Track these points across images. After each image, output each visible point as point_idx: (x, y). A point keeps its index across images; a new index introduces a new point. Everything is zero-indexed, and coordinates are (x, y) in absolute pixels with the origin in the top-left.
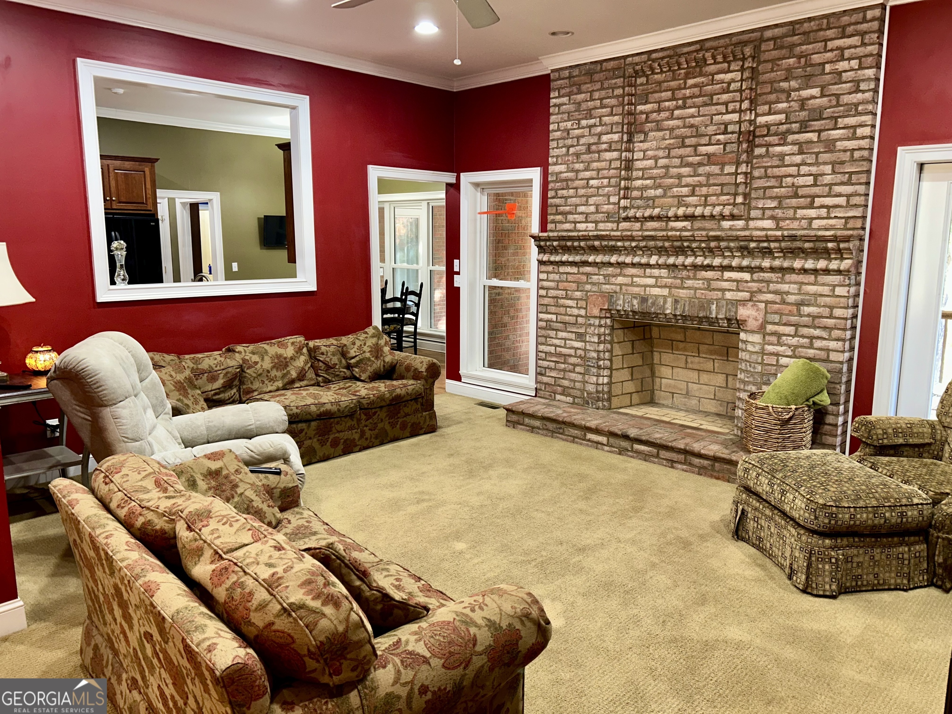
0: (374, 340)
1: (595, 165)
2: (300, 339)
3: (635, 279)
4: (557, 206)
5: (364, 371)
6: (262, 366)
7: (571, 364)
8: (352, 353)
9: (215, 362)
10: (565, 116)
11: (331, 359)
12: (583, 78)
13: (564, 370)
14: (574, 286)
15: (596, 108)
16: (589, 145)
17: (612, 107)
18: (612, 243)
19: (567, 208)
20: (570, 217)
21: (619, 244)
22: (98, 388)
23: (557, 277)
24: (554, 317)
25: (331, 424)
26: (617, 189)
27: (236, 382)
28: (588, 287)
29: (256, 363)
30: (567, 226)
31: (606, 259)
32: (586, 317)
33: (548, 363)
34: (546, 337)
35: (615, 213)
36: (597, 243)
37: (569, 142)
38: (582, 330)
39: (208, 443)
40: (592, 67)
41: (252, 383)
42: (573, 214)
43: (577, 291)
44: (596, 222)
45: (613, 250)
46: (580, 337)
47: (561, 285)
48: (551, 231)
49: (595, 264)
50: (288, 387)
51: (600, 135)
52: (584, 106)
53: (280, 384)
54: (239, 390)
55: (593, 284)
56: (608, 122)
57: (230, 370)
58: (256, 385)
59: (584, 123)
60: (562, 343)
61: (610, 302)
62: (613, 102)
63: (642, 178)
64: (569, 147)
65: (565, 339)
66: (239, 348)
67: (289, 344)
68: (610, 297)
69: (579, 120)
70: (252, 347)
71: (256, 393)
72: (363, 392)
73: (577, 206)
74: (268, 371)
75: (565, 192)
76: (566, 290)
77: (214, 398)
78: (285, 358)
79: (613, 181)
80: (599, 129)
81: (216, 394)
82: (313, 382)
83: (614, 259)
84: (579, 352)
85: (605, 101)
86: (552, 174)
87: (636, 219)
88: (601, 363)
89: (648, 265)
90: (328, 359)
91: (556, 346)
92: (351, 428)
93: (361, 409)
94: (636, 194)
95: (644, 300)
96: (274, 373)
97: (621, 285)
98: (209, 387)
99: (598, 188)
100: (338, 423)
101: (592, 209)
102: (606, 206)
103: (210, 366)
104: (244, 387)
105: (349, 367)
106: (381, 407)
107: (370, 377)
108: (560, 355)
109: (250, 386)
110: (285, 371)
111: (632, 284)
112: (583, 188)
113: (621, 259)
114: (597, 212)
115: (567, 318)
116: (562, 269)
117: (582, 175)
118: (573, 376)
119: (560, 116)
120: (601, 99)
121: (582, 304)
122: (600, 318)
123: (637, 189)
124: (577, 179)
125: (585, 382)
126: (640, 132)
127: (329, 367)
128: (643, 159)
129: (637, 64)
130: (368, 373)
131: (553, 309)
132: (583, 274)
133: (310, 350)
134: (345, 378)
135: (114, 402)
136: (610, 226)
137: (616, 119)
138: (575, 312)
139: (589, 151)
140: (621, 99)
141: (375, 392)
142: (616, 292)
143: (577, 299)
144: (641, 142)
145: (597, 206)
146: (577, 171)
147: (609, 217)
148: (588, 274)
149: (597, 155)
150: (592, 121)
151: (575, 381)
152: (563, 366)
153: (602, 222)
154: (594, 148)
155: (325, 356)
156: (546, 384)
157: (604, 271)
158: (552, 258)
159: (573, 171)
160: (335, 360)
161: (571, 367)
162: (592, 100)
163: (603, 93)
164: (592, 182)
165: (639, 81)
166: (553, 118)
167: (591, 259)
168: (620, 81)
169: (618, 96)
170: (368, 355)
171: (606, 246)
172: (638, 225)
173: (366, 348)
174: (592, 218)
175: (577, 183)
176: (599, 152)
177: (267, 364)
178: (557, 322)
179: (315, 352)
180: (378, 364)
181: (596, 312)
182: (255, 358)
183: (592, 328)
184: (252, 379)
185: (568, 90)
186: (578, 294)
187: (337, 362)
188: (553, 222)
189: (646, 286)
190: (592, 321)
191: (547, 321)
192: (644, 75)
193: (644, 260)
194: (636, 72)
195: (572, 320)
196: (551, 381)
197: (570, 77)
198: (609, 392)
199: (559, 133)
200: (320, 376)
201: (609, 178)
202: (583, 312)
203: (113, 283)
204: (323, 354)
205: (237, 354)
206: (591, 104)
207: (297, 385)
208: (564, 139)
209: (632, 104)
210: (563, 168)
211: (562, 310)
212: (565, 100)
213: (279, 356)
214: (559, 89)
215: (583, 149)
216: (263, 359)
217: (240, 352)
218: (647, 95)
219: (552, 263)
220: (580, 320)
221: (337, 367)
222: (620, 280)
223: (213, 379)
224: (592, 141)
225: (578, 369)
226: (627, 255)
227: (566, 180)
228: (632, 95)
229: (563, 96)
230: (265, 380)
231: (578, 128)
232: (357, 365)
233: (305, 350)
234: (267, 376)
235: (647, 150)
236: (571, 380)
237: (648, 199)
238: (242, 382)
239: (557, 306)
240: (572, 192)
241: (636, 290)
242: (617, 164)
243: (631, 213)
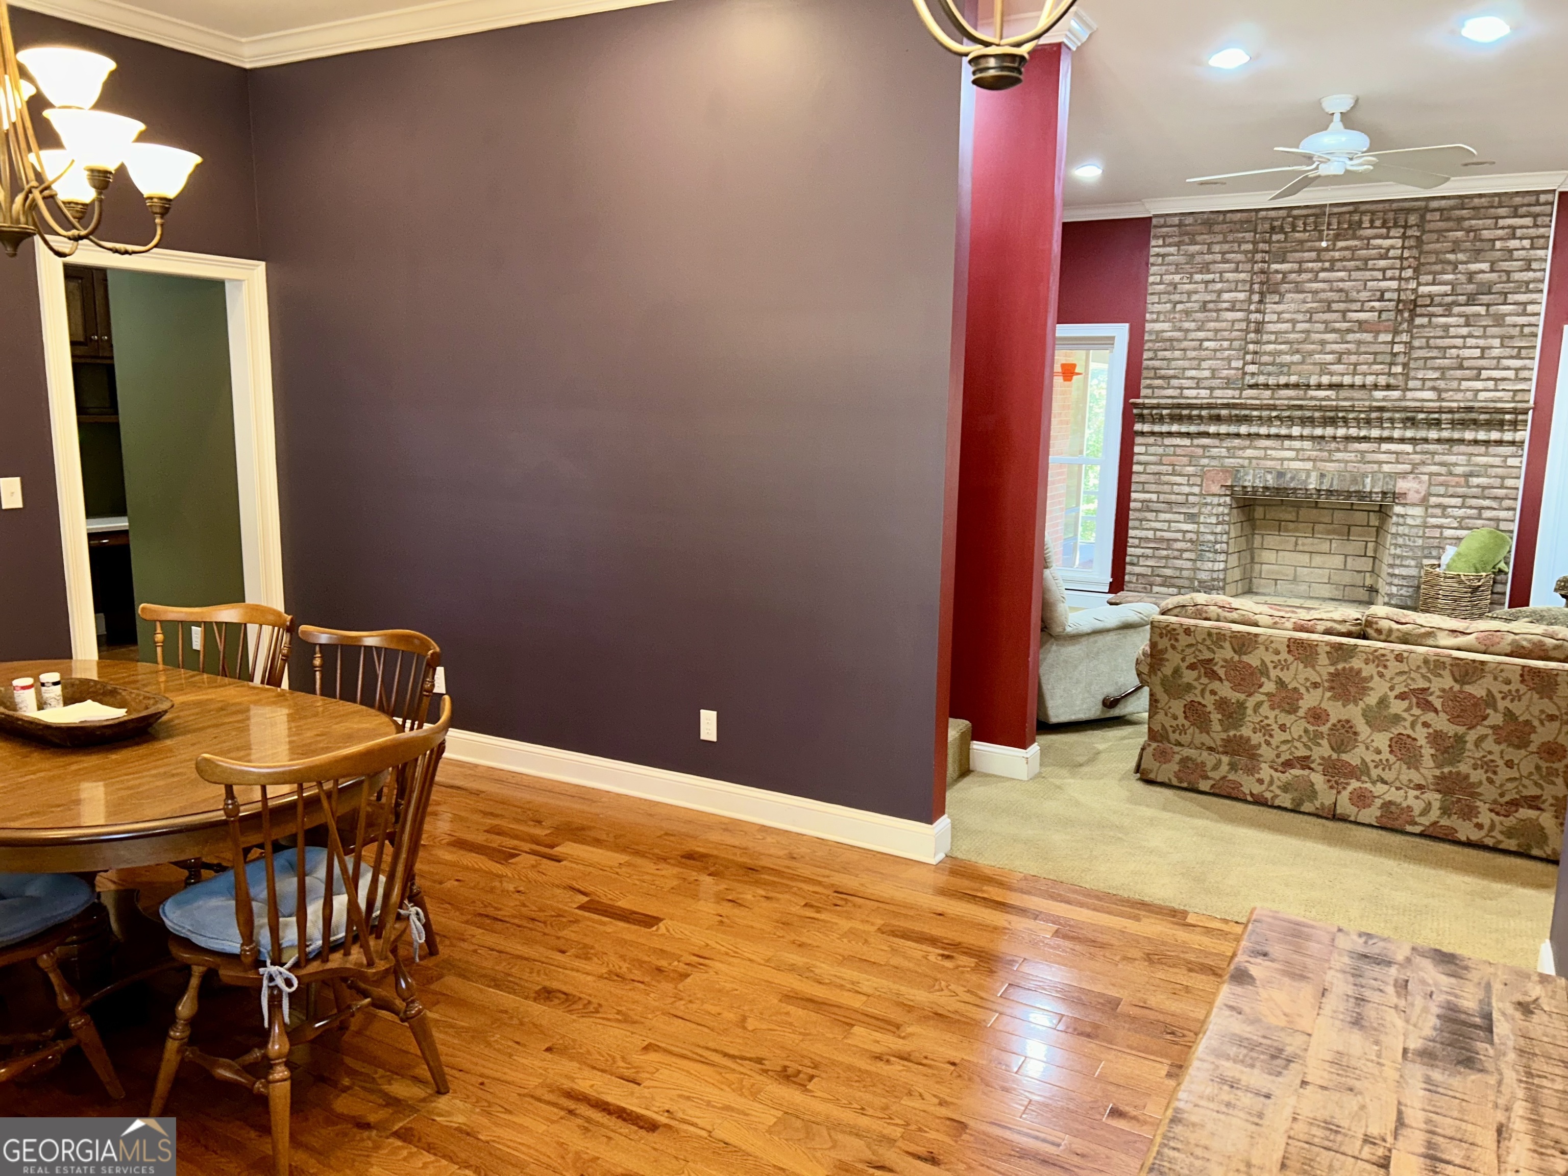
1: (1212, 325)
3: (1269, 452)
4: (1155, 369)
7: (1178, 550)
10: (1172, 268)
12: (1198, 228)
13: (1167, 558)
14: (1185, 460)
15: (1215, 262)
16: (1205, 303)
17: (1238, 263)
18: (1247, 412)
19: (1171, 372)
20: (1174, 382)
21: (1255, 413)
23: (1160, 450)
24: (1154, 497)
26: (1242, 353)
28: (1205, 461)
30: (1170, 392)
31: (1233, 429)
32: (1201, 495)
33: (1143, 550)
34: (1141, 520)
35: (1237, 379)
36: (1224, 412)
37: (1176, 297)
38: (1195, 510)
40: (1212, 216)
42: (1179, 378)
43: (1189, 466)
44: (1212, 389)
45: (1247, 419)
46: (1192, 518)
47: (1165, 460)
48: (1146, 397)
49: (1217, 435)
51: (1220, 292)
52: (1198, 259)
55: (1213, 458)
56: (1231, 279)
59: (1198, 277)
60: (1165, 526)
61: (1235, 478)
62: (1240, 257)
63: (1274, 343)
64: (1176, 304)
65: (1169, 522)
68: (1235, 472)
69: (1191, 274)
73: (1185, 369)
75: (1168, 354)
76: (1174, 465)
79: (1236, 344)
80: (1219, 286)
83: (1244, 429)
84: (1189, 536)
85: (1228, 256)
86: (1150, 332)
87: (1267, 386)
88: (1218, 546)
89: (1289, 437)
91: (1156, 530)
94: (1265, 359)
95: (1281, 474)
97: (1250, 458)
99: (1215, 350)
101: (1207, 373)
102: (1226, 372)
108: (1162, 540)
111: (1265, 458)
112: (1195, 349)
113: (1254, 430)
114: (1213, 377)
115: (1173, 498)
116: (1168, 441)
117: (1193, 335)
118: (1179, 563)
119: (1164, 268)
120: (1223, 253)
121: (1198, 480)
122: (1220, 495)
123: (1269, 353)
124: (1185, 339)
125: (1195, 569)
126: (1274, 292)
128: (1277, 322)
129: (1276, 219)
131: (1153, 488)
132: (1198, 446)
136: (1230, 393)
137: (1243, 276)
138: (1186, 489)
139: (1204, 307)
140: (1250, 255)
142: (1243, 467)
143: (1188, 475)
144: (1275, 303)
145: (1213, 370)
146: (1187, 331)
147: (1228, 383)
148: (1204, 447)
149: (1215, 314)
150: (1210, 277)
151: (1181, 569)
152: (1165, 553)
153: (1219, 388)
154: (1211, 306)
156: (1138, 575)
157: (1228, 443)
158: (1157, 428)
159: (1180, 330)
161: (1176, 553)
162: (1210, 252)
163: (1226, 247)
164: (1206, 344)
165: (1275, 237)
166: (1153, 269)
167: (1212, 429)
168: (1249, 236)
169: (1246, 252)
171: (1236, 416)
172: (1269, 393)
174: (1206, 383)
175: (1185, 344)
176: (1218, 311)
178: (1158, 502)
181: (1216, 489)
183: (1209, 508)
185: (1177, 239)
186: (1190, 470)
188: (1148, 387)
189: (1282, 460)
190: (1209, 500)
191: (1142, 502)
192: (1282, 230)
193: (1284, 431)
194: (1273, 228)
195: (1181, 499)
196: (1148, 571)
197: (1179, 225)
198: (1224, 579)
199: (1162, 287)
201: (1231, 340)
202: (1196, 490)
206: (1209, 258)
208: (1169, 293)
209: (1265, 262)
210: (1166, 326)
211: (1167, 488)
212: (1173, 250)
214: (1164, 237)
215: (1196, 306)
218: (1285, 253)
219: (1153, 434)
220: (1192, 499)
222: (1249, 453)
224: (1208, 298)
225: (1186, 555)
226: (1261, 425)
227: (1171, 340)
228: (1266, 252)
229: (1170, 245)
231: (1190, 283)
235: (1282, 313)
236: (1176, 568)
237: (1282, 365)
240: (1177, 354)
241: (1269, 464)
242: (1243, 325)
243: (1261, 379)
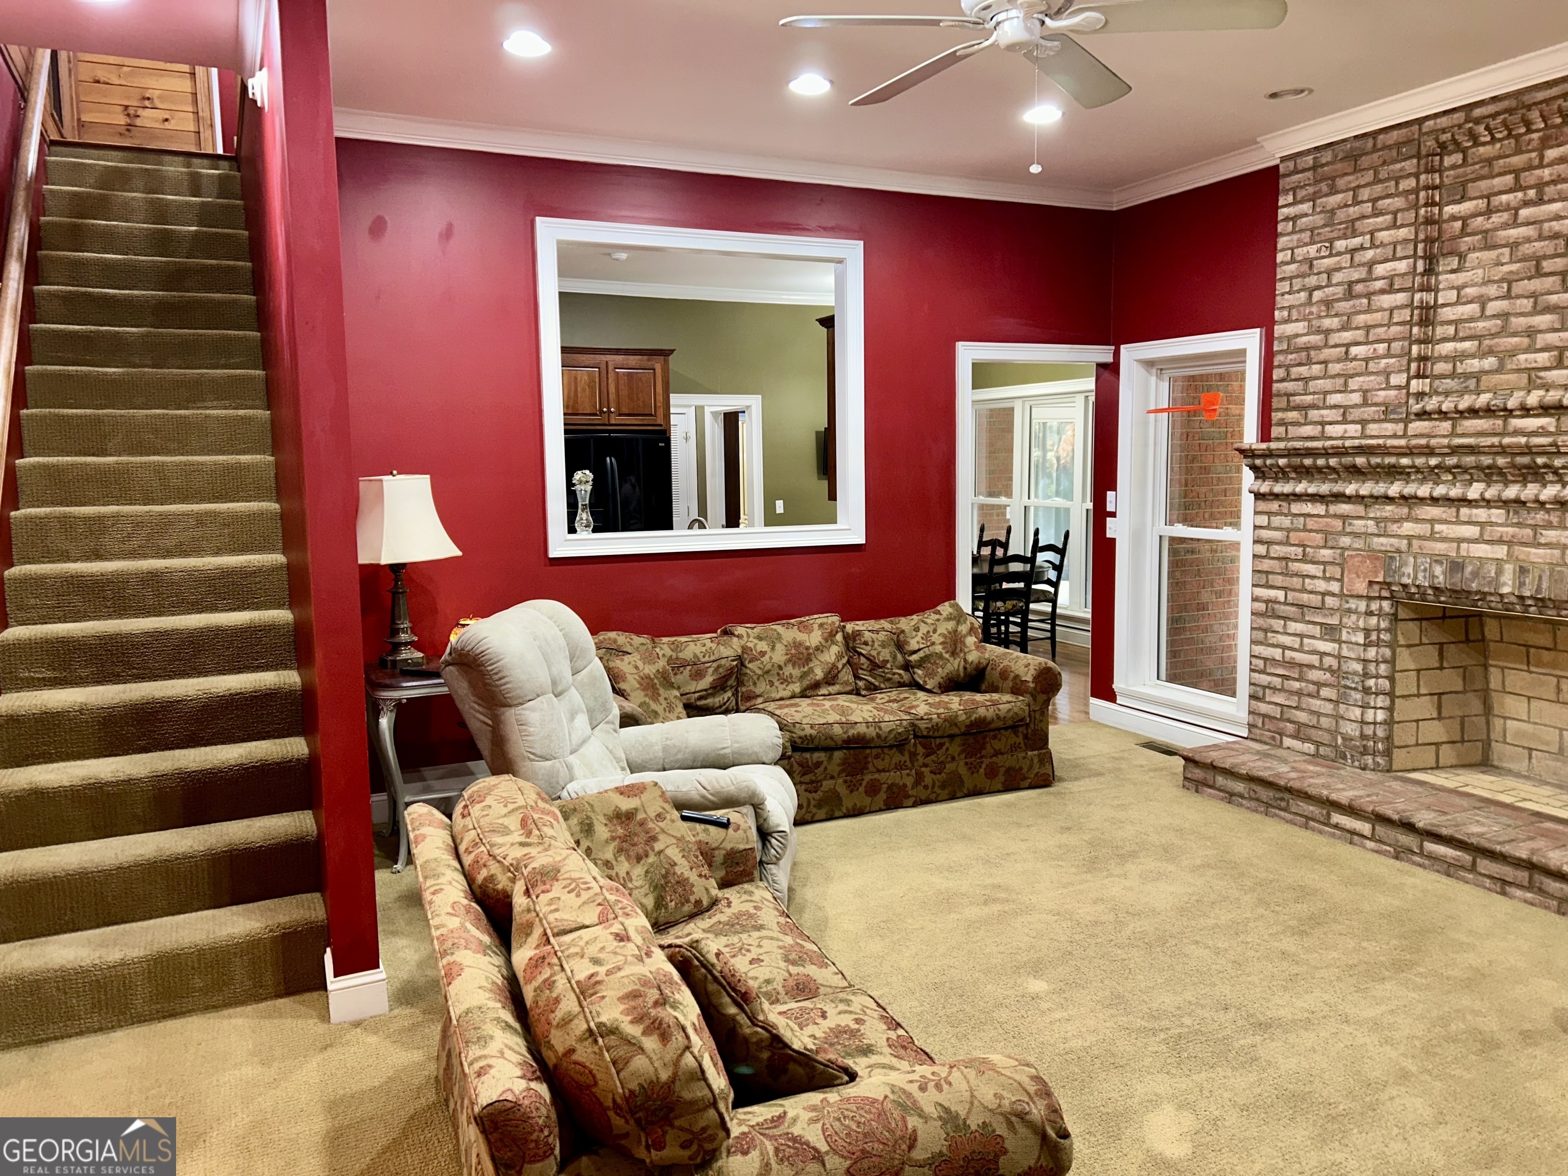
0: (951, 625)
1: (1361, 319)
2: (833, 619)
3: (1438, 527)
4: (1289, 395)
5: (931, 675)
6: (771, 658)
7: (1314, 683)
8: (913, 645)
9: (704, 649)
10: (1306, 236)
11: (879, 654)
12: (1339, 166)
13: (1299, 693)
14: (1318, 538)
15: (1364, 217)
16: (1351, 284)
17: (1395, 213)
18: (1391, 460)
19: (1309, 399)
20: (1314, 414)
21: (1405, 461)
22: (500, 679)
23: (1286, 522)
24: (1280, 595)
25: (866, 758)
26: (1404, 361)
27: (732, 682)
28: (1346, 541)
29: (763, 654)
30: (1308, 430)
31: (1380, 488)
32: (1341, 595)
33: (1269, 678)
34: (1266, 631)
35: (1400, 405)
36: (1360, 461)
37: (1312, 281)
38: (1334, 621)
39: (664, 770)
40: (1357, 144)
41: (755, 684)
42: (1318, 408)
43: (1325, 547)
44: (1363, 423)
45: (1393, 473)
46: (1331, 633)
47: (1294, 537)
48: (1278, 439)
49: (1358, 499)
50: (809, 693)
51: (1371, 265)
52: (1341, 215)
53: (796, 688)
54: (735, 694)
55: (1356, 535)
56: (1386, 241)
57: (723, 662)
58: (761, 687)
59: (1340, 245)
60: (1294, 642)
61: (1388, 570)
62: (1398, 202)
63: (1454, 339)
64: (1311, 291)
65: (1301, 636)
66: (740, 630)
67: (816, 626)
68: (1388, 559)
69: (1331, 241)
70: (759, 629)
71: (760, 700)
72: (922, 710)
73: (1326, 393)
74: (780, 667)
75: (1303, 371)
76: (1304, 546)
77: (700, 703)
78: (807, 648)
79: (1396, 346)
80: (1370, 254)
81: (700, 698)
82: (849, 688)
83: (1394, 489)
84: (1328, 661)
85: (1381, 204)
86: (1280, 339)
87: (1443, 415)
88: (1371, 682)
89: (1464, 501)
90: (874, 653)
91: (1284, 648)
92: (899, 767)
93: (916, 737)
94: (1441, 367)
95: (1456, 566)
96: (789, 670)
97: (1409, 538)
98: (693, 686)
99: (1367, 360)
100: (877, 757)
101: (1356, 398)
102: (1382, 393)
103: (695, 656)
104: (744, 689)
105: (907, 666)
106: (952, 737)
107: (940, 686)
108: (1292, 664)
109: (752, 688)
110: (806, 669)
111: (1432, 537)
112: (1339, 361)
113: (1409, 490)
114: (1365, 403)
115: (1305, 598)
116: (1296, 508)
117: (1335, 338)
118: (1315, 704)
119: (1295, 237)
120: (1374, 201)
121: (1335, 571)
122: (1370, 598)
123: (1445, 358)
124: (1326, 345)
125: (1338, 717)
126: (1451, 253)
127: (875, 665)
128: (1458, 302)
129: (1444, 131)
130: (938, 679)
131: (1278, 580)
132: (1335, 516)
133: (846, 638)
134: (901, 685)
135: (521, 701)
136: (1389, 428)
137: (1403, 233)
138: (1321, 586)
139: (1350, 294)
140: (1412, 197)
141: (942, 710)
142: (1399, 551)
143: (1324, 563)
144: (1453, 271)
145: (1365, 392)
146: (1327, 332)
147: (1388, 412)
148: (1344, 518)
149: (1365, 301)
150: (1356, 242)
151: (1318, 714)
152: (1296, 685)
153: (1374, 421)
154: (1359, 288)
155: (869, 648)
156: (1265, 716)
157: (1377, 511)
158: (1278, 488)
159: (1319, 331)
160: (885, 654)
161: (1312, 688)
162: (1356, 202)
163: (1378, 189)
164: (1354, 350)
165: (1448, 161)
166: (1282, 242)
167: (1350, 489)
168: (1410, 165)
169: (1407, 192)
170: (938, 648)
171: (1378, 465)
172: (1446, 425)
173: (936, 638)
174: (1355, 414)
175: (1327, 353)
176: (1369, 295)
177: (779, 656)
178: (1286, 603)
179: (855, 640)
180: (954, 665)
181: (1361, 587)
182: (763, 646)
183: (1354, 617)
184: (755, 678)
185: (1311, 190)
186: (1326, 554)
187: (888, 658)
188: (1282, 423)
189: (1460, 541)
190: (1353, 604)
191: (1267, 602)
192: (1458, 147)
193: (1455, 492)
194: (1442, 146)
195: (1315, 600)
196: (1276, 712)
197: (1314, 168)
198: (1389, 738)
199: (1293, 267)
200: (861, 679)
201: (1389, 341)
202: (1335, 587)
203: (572, 530)
204: (866, 643)
205: (735, 639)
206: (1353, 211)
207: (824, 691)
208: (1303, 276)
209: (1434, 204)
210: (1300, 327)
211: (1296, 582)
212: (1306, 207)
213: (797, 645)
214: (1294, 190)
215: (1339, 291)
216: (773, 648)
217: (739, 637)
218: (1464, 185)
219: (1277, 496)
220: (1330, 601)
221: (889, 666)
222: (1408, 528)
223: (698, 675)
224: (1356, 276)
225: (1325, 692)
226: (1423, 481)
227: (1307, 348)
228: (1435, 188)
229: (1302, 202)
230: (775, 680)
231: (1331, 255)
232: (920, 664)
233: (839, 637)
234: (778, 674)
235: (1464, 286)
236: (1313, 712)
237: (1467, 376)
238: (740, 683)
239: (1287, 575)
240: (1316, 369)
241: (1440, 547)
242: (1405, 315)
243: (1431, 404)
